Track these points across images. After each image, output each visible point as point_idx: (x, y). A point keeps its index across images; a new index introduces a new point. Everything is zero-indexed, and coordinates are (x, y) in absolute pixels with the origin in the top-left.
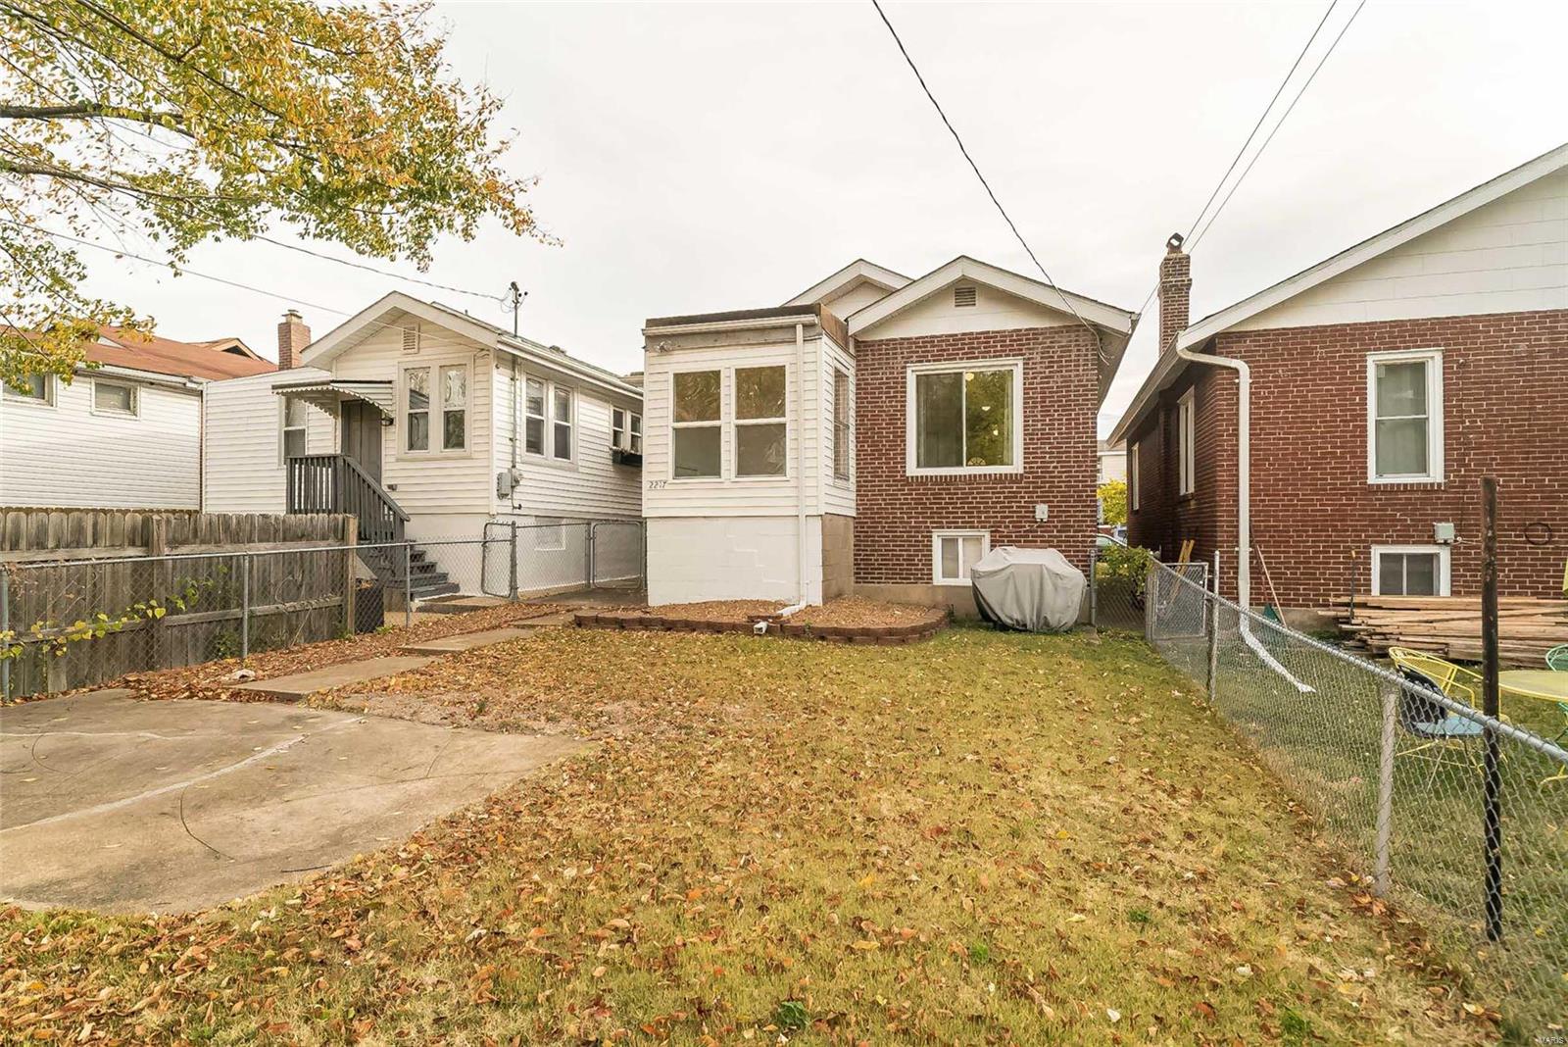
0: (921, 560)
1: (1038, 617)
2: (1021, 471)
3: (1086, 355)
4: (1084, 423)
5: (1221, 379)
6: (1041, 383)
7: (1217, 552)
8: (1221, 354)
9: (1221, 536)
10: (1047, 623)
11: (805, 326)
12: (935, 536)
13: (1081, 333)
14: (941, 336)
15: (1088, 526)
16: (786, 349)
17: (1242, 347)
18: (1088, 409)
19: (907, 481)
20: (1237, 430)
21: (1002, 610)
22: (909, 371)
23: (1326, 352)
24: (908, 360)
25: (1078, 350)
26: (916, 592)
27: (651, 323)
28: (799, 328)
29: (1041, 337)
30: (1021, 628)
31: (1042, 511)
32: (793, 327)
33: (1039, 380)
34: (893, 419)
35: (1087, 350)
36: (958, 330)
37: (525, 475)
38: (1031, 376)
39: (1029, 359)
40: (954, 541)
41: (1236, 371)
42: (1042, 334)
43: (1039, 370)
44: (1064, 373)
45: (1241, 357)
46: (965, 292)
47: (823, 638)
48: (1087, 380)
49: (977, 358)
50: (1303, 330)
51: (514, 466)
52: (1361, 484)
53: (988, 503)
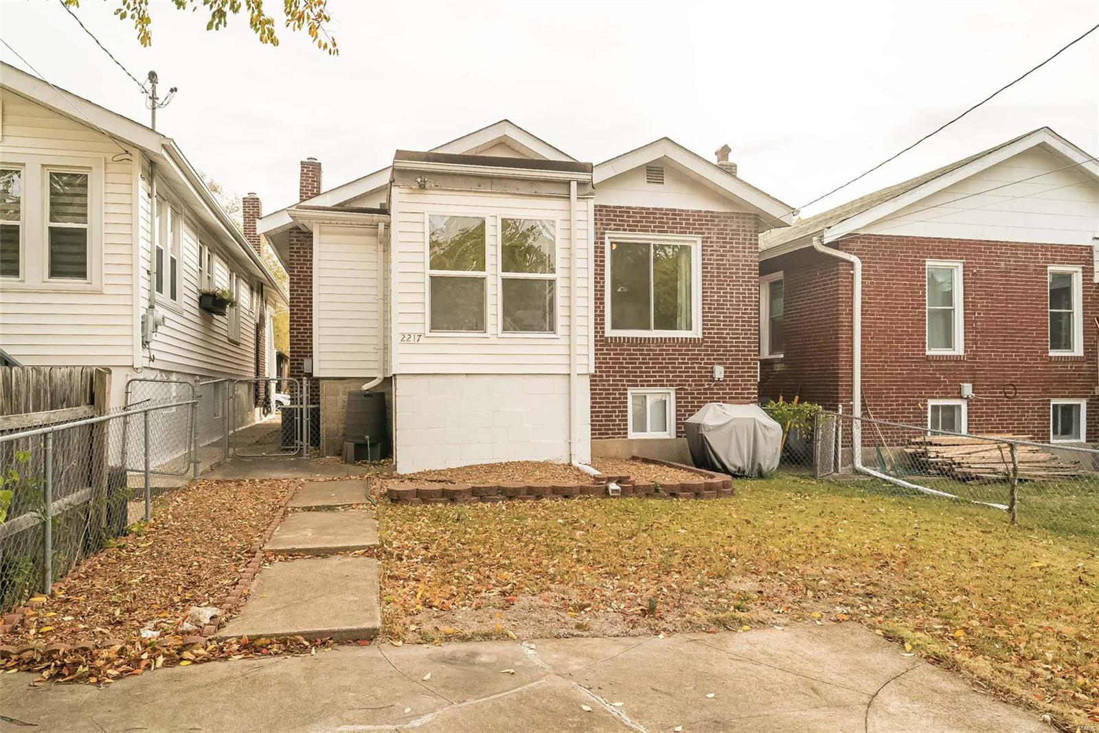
0: (618, 416)
2: (700, 336)
3: (751, 240)
4: (749, 297)
5: (842, 268)
6: (717, 260)
8: (841, 250)
9: (842, 394)
10: (760, 469)
11: (581, 184)
12: (629, 392)
13: (747, 220)
14: (636, 208)
15: (751, 385)
17: (859, 245)
18: (752, 285)
19: (606, 342)
20: (852, 310)
21: (729, 461)
22: (606, 236)
23: (904, 256)
24: (607, 226)
25: (745, 235)
26: (615, 446)
27: (400, 155)
28: (574, 185)
29: (717, 219)
30: (740, 474)
31: (719, 372)
32: (568, 183)
33: (715, 257)
35: (751, 235)
36: (650, 205)
38: (709, 253)
39: (708, 238)
40: (643, 398)
41: (852, 264)
42: (717, 217)
43: (715, 248)
44: (734, 253)
45: (855, 254)
46: (655, 172)
47: (673, 495)
48: (751, 261)
49: (666, 232)
50: (890, 238)
51: (151, 307)
52: (923, 354)
53: (675, 363)
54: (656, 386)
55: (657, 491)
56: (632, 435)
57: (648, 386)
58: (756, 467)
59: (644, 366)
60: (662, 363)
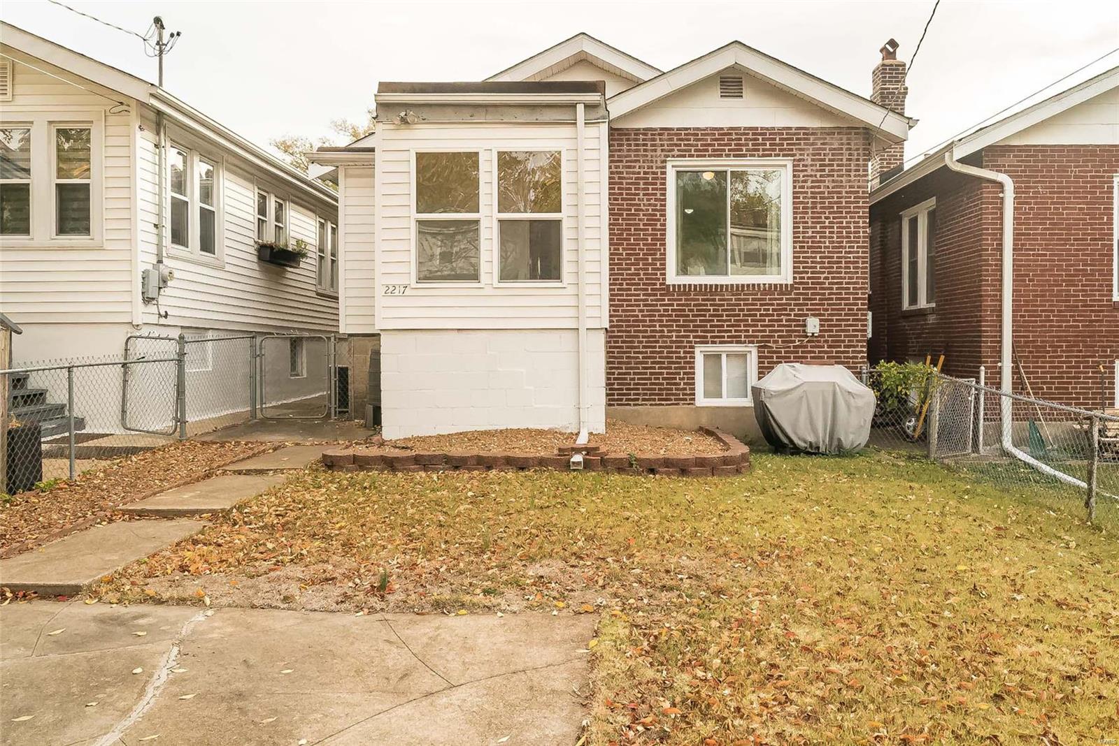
0: (683, 379)
1: (831, 438)
2: (790, 281)
3: (858, 160)
4: (855, 232)
5: (987, 193)
6: (812, 187)
7: (982, 368)
8: (987, 167)
9: (985, 351)
10: (840, 446)
11: (588, 107)
12: (697, 351)
13: (853, 136)
14: (706, 129)
15: (857, 341)
16: (565, 131)
17: (1010, 159)
18: (859, 217)
19: (666, 290)
20: (1001, 245)
21: (796, 433)
22: (669, 165)
23: (1080, 171)
24: (668, 153)
25: (850, 154)
26: (677, 414)
27: (385, 87)
28: (580, 108)
29: (812, 137)
30: (812, 451)
31: (813, 325)
32: (573, 106)
33: (809, 184)
34: (652, 220)
35: (858, 155)
36: (725, 123)
37: (176, 274)
38: (801, 179)
39: (799, 160)
40: (718, 357)
41: (1001, 186)
42: (813, 134)
43: (809, 173)
44: (835, 178)
45: (1005, 172)
46: (731, 84)
47: (652, 471)
48: (859, 187)
49: (745, 156)
50: (1060, 149)
51: (160, 262)
52: (1107, 301)
53: (756, 315)
54: (731, 342)
55: (631, 465)
56: (701, 401)
57: (721, 342)
58: (835, 443)
59: (715, 319)
60: (739, 315)
